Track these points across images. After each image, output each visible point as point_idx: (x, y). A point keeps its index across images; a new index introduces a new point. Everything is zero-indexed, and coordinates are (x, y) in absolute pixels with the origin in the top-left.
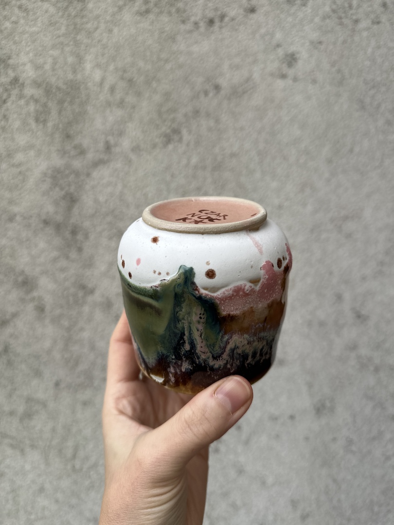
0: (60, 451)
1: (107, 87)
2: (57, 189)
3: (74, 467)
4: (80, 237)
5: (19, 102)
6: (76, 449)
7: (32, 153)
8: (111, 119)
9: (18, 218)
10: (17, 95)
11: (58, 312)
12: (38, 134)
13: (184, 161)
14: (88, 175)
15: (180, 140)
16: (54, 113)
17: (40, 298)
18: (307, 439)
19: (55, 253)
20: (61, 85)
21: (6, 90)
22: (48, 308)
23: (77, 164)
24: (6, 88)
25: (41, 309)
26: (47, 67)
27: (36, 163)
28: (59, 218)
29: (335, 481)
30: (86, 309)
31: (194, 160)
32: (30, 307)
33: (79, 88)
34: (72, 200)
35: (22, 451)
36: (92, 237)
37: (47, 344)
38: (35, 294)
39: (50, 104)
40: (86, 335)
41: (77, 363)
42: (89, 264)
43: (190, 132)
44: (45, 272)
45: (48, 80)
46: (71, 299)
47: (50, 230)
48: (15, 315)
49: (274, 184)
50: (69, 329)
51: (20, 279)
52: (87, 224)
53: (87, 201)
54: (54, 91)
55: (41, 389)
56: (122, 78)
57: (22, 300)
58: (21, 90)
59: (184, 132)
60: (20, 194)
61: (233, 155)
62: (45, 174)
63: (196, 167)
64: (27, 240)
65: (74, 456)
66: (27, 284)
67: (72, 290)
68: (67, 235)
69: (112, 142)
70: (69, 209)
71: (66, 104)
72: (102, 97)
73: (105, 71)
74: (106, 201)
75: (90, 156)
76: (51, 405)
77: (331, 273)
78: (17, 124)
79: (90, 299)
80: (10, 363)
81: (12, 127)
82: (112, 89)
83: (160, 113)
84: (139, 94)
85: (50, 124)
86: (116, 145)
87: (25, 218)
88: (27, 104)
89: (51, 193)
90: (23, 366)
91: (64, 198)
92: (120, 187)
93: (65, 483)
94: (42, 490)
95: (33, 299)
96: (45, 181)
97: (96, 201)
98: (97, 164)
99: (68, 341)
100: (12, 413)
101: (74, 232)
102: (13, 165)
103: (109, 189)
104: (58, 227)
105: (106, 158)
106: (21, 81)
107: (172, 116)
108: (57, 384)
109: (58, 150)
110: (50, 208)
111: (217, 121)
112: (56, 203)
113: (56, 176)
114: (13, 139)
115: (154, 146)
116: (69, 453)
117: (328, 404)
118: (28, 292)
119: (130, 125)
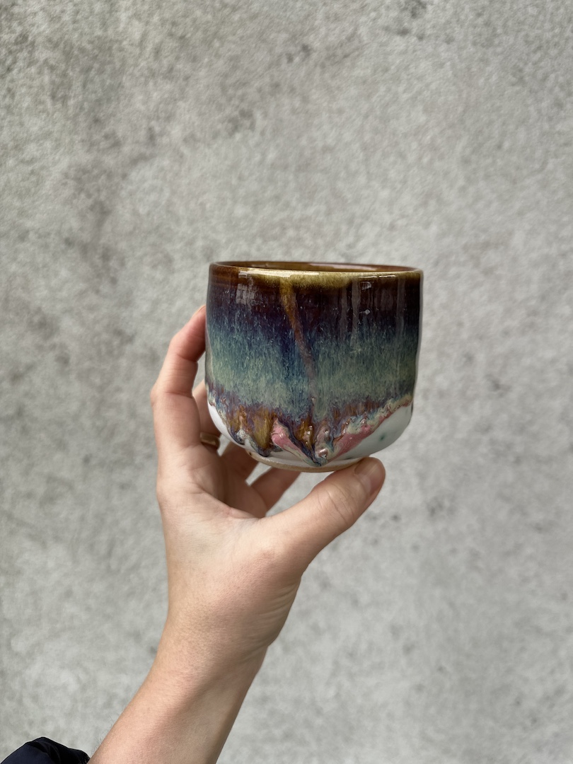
0: (91, 547)
1: (149, 48)
2: (83, 196)
3: (109, 567)
4: (113, 263)
5: (29, 69)
6: (111, 545)
7: (48, 145)
8: (156, 96)
9: (32, 236)
10: (25, 59)
11: (87, 364)
12: (54, 117)
13: (258, 158)
14: (124, 176)
15: (252, 127)
16: (77, 86)
17: (63, 346)
18: (415, 548)
19: (82, 286)
20: (85, 44)
21: (10, 52)
22: (73, 359)
23: (109, 161)
24: (9, 48)
25: (64, 360)
26: (66, 18)
27: (54, 158)
28: (86, 237)
29: (452, 605)
30: (124, 362)
31: (271, 156)
32: (50, 357)
33: (110, 49)
34: (102, 212)
35: (44, 545)
36: (129, 264)
37: (74, 407)
38: (56, 340)
39: (71, 74)
40: (124, 397)
41: (112, 433)
42: (127, 301)
43: (265, 115)
44: (68, 311)
45: (67, 36)
46: (104, 349)
47: (74, 253)
48: (30, 367)
49: (385, 194)
50: (101, 389)
51: (36, 319)
52: (123, 245)
53: (124, 212)
54: (76, 52)
55: (65, 466)
56: (171, 35)
57: (40, 348)
58: (31, 52)
59: (258, 115)
60: (34, 202)
61: (327, 149)
62: (66, 175)
63: (273, 166)
64: (44, 266)
65: (109, 554)
66: (45, 326)
67: (105, 336)
68: (97, 260)
69: (157, 129)
70: (99, 224)
71: (93, 73)
72: (143, 64)
73: (147, 23)
74: (148, 214)
75: (126, 149)
76: (80, 487)
77: (460, 324)
78: (27, 102)
79: (128, 348)
80: (25, 431)
81: (19, 106)
82: (157, 52)
83: (224, 89)
84: (194, 59)
85: (71, 102)
86: (162, 134)
87: (40, 237)
88: (40, 73)
89: (75, 201)
90: (43, 435)
91: (92, 208)
92: (167, 193)
93: (98, 587)
94: (68, 594)
95: (53, 347)
96: (65, 184)
97: (135, 213)
98: (135, 161)
99: (101, 404)
100: (29, 495)
101: (106, 257)
102: (22, 161)
103: (153, 197)
104: (85, 249)
105: (148, 153)
106: (30, 38)
107: (240, 92)
108: (87, 460)
109: (83, 141)
110: (74, 223)
111: (305, 100)
112: (82, 216)
113: (81, 178)
114: (22, 124)
115: (216, 135)
116: (103, 549)
117: (447, 503)
118: (47, 337)
119: (181, 104)
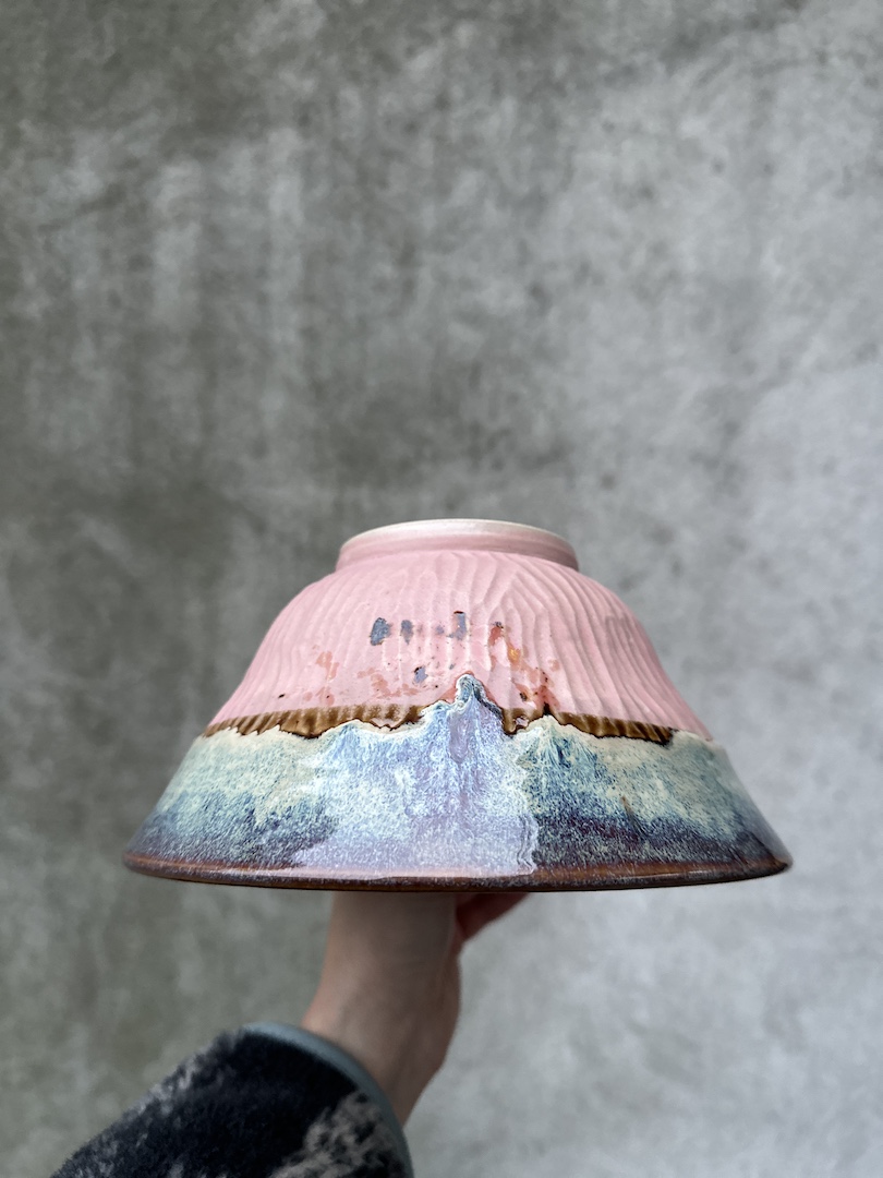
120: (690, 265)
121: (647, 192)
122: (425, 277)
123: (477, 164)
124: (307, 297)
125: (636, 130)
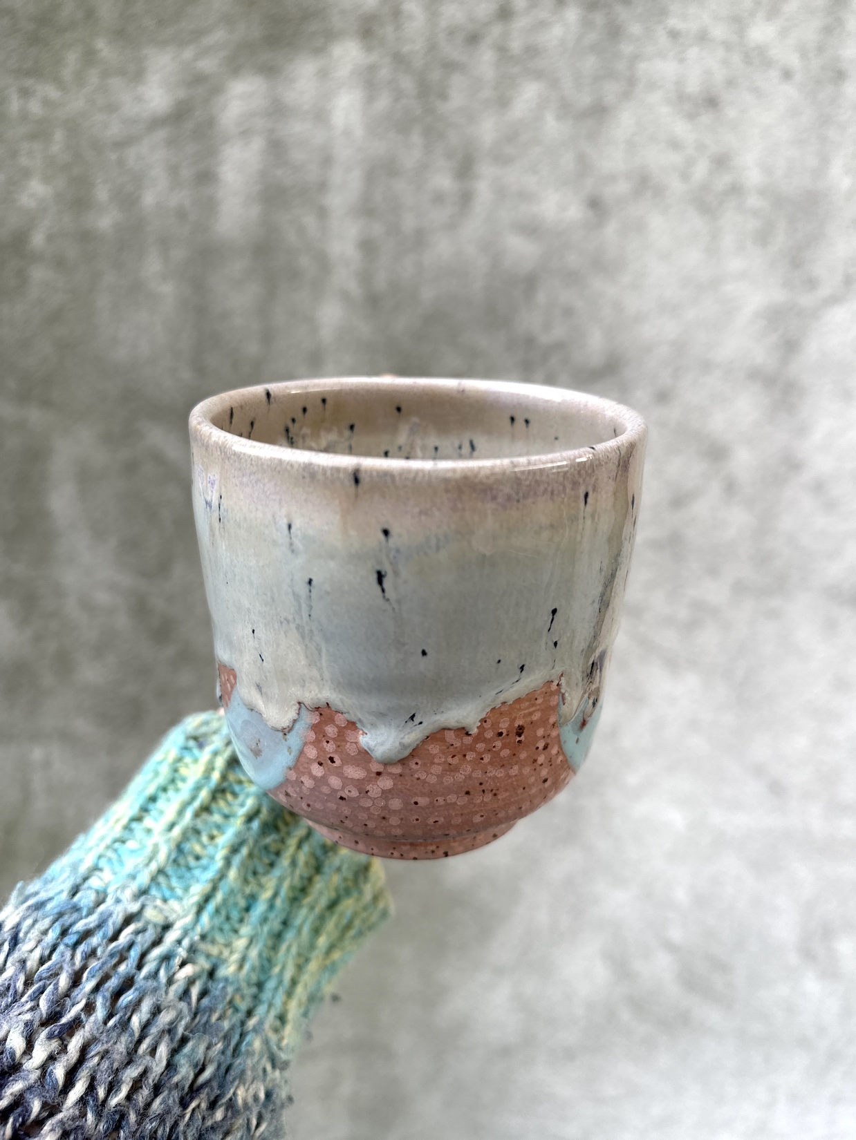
120: (753, 177)
121: (711, 102)
122: (483, 189)
123: (538, 75)
124: (366, 209)
125: (703, 38)
